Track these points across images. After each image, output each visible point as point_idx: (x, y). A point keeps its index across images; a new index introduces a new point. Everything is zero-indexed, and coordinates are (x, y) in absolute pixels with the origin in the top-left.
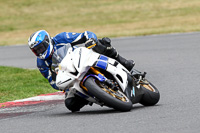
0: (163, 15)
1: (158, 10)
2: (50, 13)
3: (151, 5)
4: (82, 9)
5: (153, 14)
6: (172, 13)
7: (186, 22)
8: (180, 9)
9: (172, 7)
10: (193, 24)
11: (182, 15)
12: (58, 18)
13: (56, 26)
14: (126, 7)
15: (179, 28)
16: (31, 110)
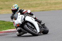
0: (49, 4)
3: (45, 1)
5: (46, 4)
7: (56, 7)
8: (54, 3)
11: (54, 5)
14: (37, 2)
15: (54, 9)
16: (7, 34)
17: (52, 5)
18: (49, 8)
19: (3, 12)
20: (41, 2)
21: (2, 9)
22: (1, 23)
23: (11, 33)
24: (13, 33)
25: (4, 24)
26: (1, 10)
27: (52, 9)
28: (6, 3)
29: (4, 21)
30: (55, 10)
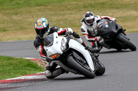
16: (18, 86)
19: (9, 37)
21: (5, 31)
22: (4, 62)
25: (11, 64)
26: (4, 33)
28: (15, 18)
29: (9, 58)
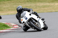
0: (37, 7)
1: (36, 6)
2: (5, 7)
3: (34, 5)
4: (14, 6)
5: (35, 7)
6: (40, 7)
7: (44, 10)
8: (43, 6)
9: (40, 5)
10: (46, 10)
11: (43, 8)
12: (7, 8)
13: (7, 10)
14: (27, 5)
15: (42, 11)
17: (41, 8)
18: (38, 11)
20: (31, 5)
23: (3, 34)
24: (4, 33)
27: (41, 11)
30: (44, 12)
